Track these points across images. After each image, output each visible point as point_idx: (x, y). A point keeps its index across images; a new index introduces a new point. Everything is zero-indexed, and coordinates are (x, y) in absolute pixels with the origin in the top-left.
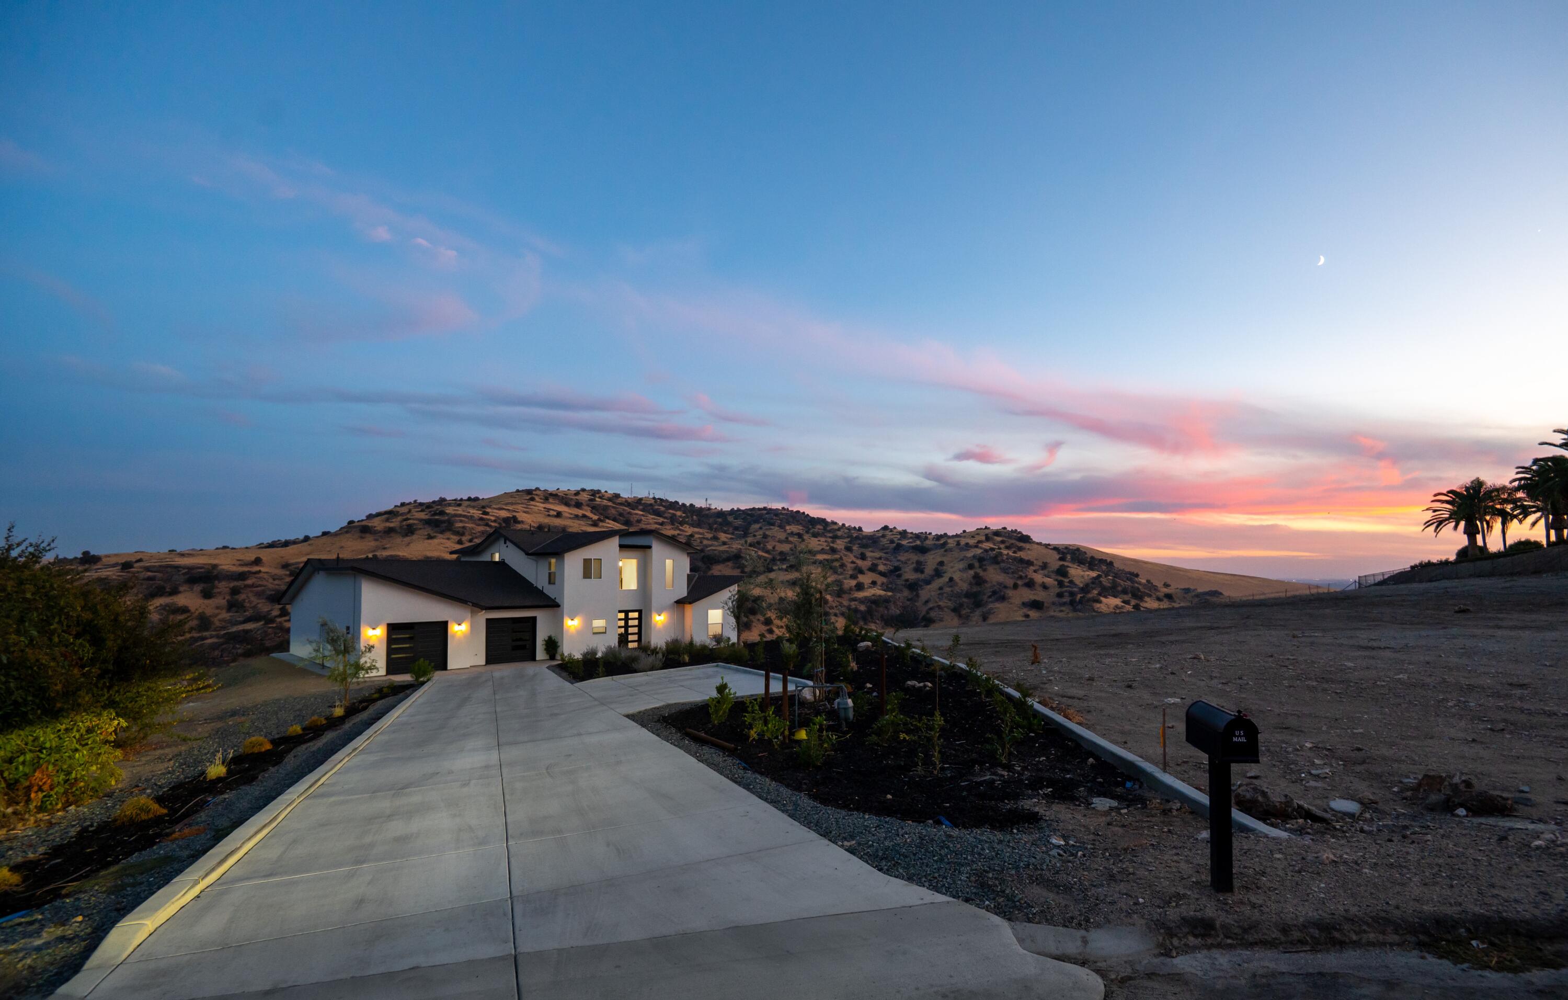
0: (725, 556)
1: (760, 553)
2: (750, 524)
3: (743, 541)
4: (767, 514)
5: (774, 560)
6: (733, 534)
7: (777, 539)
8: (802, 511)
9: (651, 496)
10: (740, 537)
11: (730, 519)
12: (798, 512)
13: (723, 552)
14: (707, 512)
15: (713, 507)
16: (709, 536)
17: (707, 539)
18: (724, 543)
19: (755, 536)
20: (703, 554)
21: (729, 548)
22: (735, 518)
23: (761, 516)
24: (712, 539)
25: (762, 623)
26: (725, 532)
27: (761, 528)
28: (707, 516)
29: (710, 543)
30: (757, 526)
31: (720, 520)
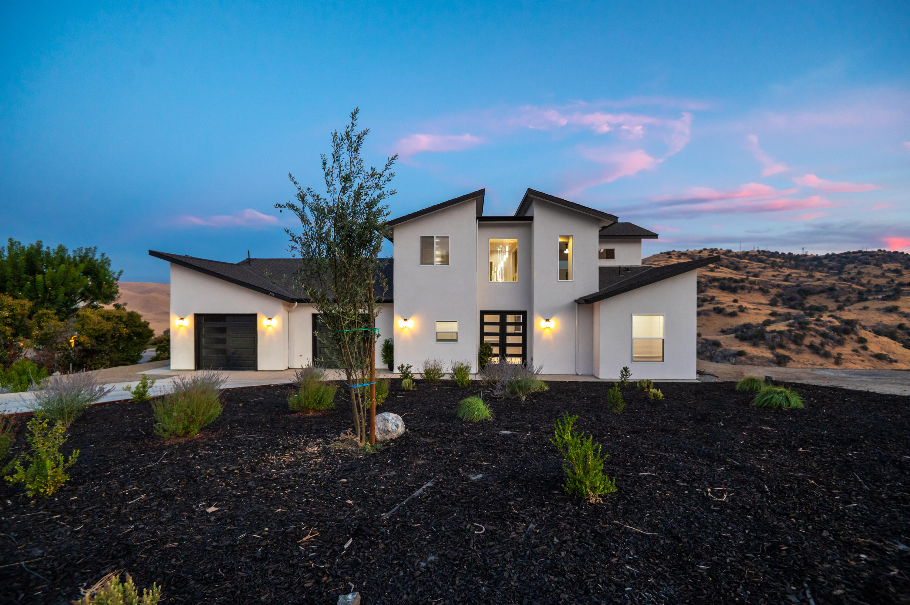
0: (819, 289)
1: (854, 286)
2: (845, 264)
3: (837, 277)
4: (862, 255)
5: (869, 291)
6: (828, 272)
7: (872, 275)
8: (900, 251)
9: (756, 249)
10: (835, 275)
11: (825, 261)
12: (896, 252)
13: (817, 286)
14: (804, 258)
15: (809, 254)
16: (805, 275)
17: (804, 277)
18: (819, 280)
19: (849, 273)
20: (798, 288)
21: (823, 283)
22: (830, 261)
23: (856, 258)
24: (807, 277)
25: (856, 342)
26: (820, 272)
27: (855, 267)
28: (804, 261)
29: (806, 280)
30: (852, 266)
31: (815, 263)
